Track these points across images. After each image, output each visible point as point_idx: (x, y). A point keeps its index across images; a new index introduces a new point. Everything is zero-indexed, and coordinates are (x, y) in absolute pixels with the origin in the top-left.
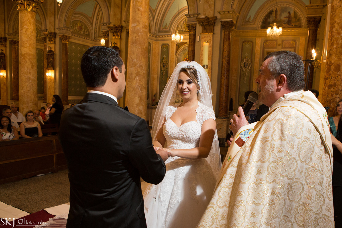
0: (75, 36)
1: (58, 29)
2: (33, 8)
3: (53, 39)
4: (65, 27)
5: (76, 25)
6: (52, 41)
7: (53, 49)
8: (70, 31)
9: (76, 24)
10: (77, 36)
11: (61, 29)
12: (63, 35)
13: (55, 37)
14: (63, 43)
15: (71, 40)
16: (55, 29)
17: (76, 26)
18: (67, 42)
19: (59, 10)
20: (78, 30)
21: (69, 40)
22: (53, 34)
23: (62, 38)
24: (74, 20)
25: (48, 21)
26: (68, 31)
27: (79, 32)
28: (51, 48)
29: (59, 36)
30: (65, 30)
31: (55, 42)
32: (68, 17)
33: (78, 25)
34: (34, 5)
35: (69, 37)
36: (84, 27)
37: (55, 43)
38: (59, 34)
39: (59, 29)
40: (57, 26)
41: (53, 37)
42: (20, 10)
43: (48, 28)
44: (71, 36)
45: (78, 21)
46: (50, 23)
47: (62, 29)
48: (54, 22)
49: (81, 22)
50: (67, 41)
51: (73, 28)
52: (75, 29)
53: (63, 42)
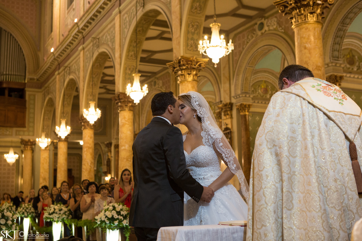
0: (258, 102)
1: (234, 97)
2: (194, 76)
3: (229, 113)
4: (242, 93)
5: (260, 88)
6: (228, 114)
7: (229, 126)
8: (249, 97)
9: (259, 86)
10: (262, 103)
11: (238, 97)
12: (241, 105)
13: (231, 109)
14: (241, 116)
15: (252, 110)
16: (230, 99)
17: (259, 90)
18: (247, 113)
19: (235, 72)
20: (262, 94)
21: (249, 109)
22: (229, 106)
23: (240, 109)
24: (255, 81)
25: (222, 90)
26: (247, 97)
27: (264, 97)
28: (227, 125)
29: (236, 106)
30: (242, 96)
31: (231, 115)
32: (246, 79)
33: (263, 87)
34: (194, 73)
35: (249, 106)
36: (271, 87)
37: (231, 117)
38: (236, 104)
39: (236, 97)
40: (233, 94)
41: (229, 109)
42: (181, 82)
43: (222, 99)
44: (251, 103)
45: (262, 81)
46: (225, 91)
47: (240, 97)
48: (229, 90)
49: (265, 82)
50: (246, 111)
51: (255, 92)
52: (257, 93)
53: (242, 114)
